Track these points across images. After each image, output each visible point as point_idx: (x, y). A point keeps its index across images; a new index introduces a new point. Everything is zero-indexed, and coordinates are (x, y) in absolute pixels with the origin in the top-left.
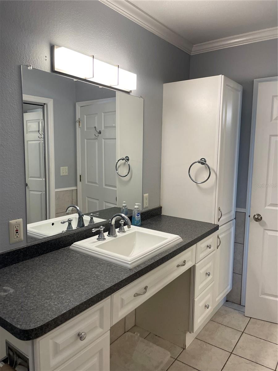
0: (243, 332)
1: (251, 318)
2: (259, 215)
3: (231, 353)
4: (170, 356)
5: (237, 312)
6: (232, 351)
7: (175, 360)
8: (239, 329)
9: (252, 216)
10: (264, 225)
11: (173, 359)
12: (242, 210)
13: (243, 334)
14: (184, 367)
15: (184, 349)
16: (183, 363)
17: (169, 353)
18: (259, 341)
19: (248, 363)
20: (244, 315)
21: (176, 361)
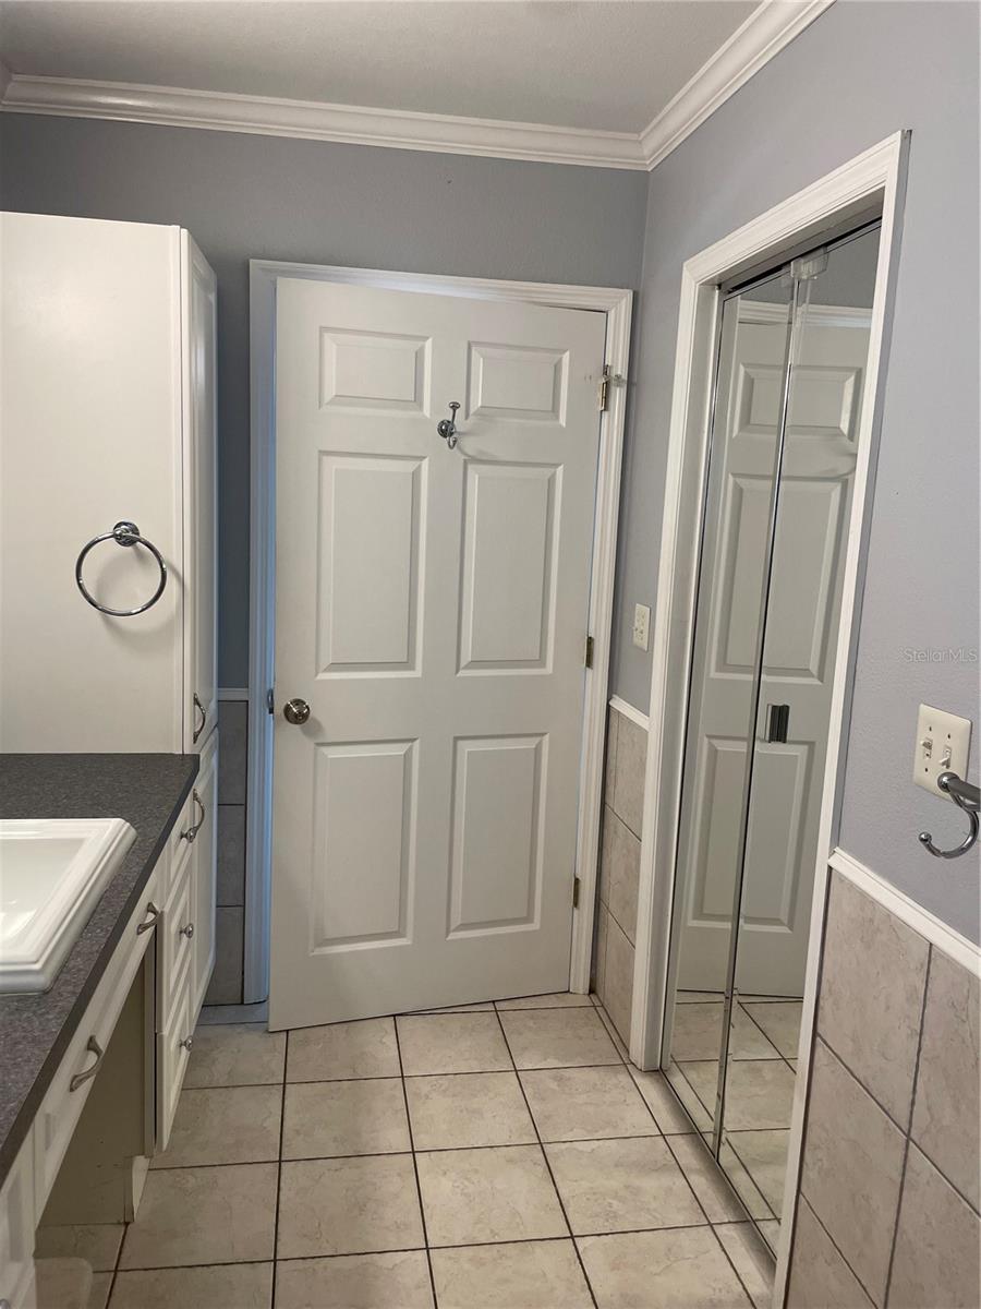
0: (284, 1084)
1: (287, 1031)
2: (298, 702)
3: (280, 1161)
4: (90, 1270)
5: (239, 1029)
6: (280, 1157)
7: (115, 1275)
8: (267, 1080)
9: (279, 709)
10: (315, 731)
11: (108, 1274)
12: (236, 694)
13: (287, 1090)
14: (157, 1280)
15: (127, 1224)
16: (146, 1270)
17: (85, 1263)
18: (339, 1089)
19: (338, 1166)
20: (267, 1031)
21: (120, 1275)
